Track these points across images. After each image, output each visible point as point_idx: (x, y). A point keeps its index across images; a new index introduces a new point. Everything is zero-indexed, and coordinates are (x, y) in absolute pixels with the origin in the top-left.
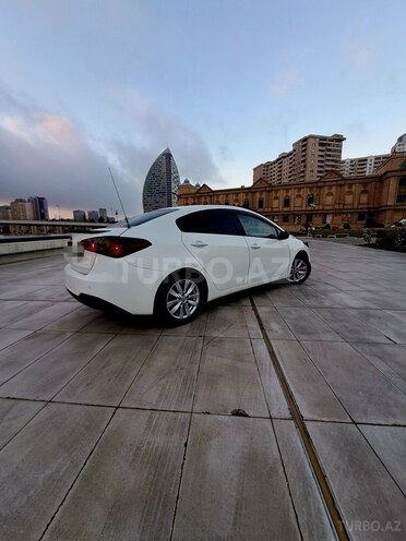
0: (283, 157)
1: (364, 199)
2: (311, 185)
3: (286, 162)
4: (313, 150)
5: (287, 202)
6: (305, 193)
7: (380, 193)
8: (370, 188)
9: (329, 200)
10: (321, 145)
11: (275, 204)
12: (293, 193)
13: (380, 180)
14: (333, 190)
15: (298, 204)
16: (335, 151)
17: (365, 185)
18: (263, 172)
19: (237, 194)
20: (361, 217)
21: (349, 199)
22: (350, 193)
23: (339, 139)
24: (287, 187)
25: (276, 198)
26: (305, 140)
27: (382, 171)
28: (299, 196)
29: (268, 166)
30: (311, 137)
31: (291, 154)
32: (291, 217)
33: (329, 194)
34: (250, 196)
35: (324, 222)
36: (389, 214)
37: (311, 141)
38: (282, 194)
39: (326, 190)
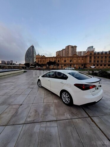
0: (63, 50)
1: (83, 61)
2: (70, 57)
3: (64, 51)
4: (70, 49)
5: (65, 61)
6: (70, 59)
7: (86, 60)
8: (84, 58)
9: (75, 61)
10: (72, 48)
11: (62, 61)
12: (66, 59)
13: (86, 57)
14: (76, 59)
15: (68, 62)
16: (75, 49)
17: (83, 58)
18: (58, 53)
19: (50, 58)
20: (82, 65)
21: (79, 61)
22: (79, 59)
23: (76, 47)
24: (65, 57)
25: (62, 60)
26: (68, 46)
27: (86, 55)
28: (68, 60)
29: (60, 51)
30: (69, 45)
31: (65, 49)
32: (66, 65)
33: (75, 60)
34: (56, 59)
35: (74, 66)
36: (88, 65)
37: (70, 47)
38: (64, 59)
39: (74, 59)
